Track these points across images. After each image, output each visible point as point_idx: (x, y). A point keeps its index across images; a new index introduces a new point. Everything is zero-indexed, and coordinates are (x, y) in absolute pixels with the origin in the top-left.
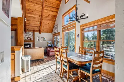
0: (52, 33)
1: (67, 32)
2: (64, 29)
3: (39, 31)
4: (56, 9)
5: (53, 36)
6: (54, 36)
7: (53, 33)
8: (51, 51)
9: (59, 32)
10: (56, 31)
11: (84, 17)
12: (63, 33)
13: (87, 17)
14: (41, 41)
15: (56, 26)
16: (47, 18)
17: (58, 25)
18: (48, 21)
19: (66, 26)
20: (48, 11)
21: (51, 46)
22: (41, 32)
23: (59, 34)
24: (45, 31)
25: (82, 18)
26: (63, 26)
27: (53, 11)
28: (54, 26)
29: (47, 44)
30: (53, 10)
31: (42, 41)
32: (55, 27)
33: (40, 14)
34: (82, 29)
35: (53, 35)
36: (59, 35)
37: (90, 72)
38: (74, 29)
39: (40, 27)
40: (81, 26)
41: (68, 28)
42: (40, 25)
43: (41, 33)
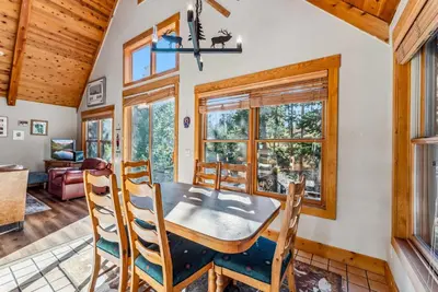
0: (77, 107)
1: (143, 106)
2: (130, 96)
3: (8, 90)
4: (95, 13)
5: (84, 120)
6: (90, 119)
7: (84, 107)
8: (70, 178)
9: (108, 104)
10: (95, 100)
11: (228, 45)
12: (126, 109)
13: (239, 50)
14: (15, 138)
15: (98, 82)
16: (51, 43)
17: (104, 78)
18: (60, 57)
19: (139, 84)
20: (56, 12)
21: (74, 160)
22: (16, 95)
23: (110, 112)
24: (38, 93)
25: (218, 46)
26: (125, 85)
27: (81, 20)
28: (87, 82)
29: (53, 151)
30: (84, 16)
31: (21, 138)
32: (93, 84)
33: (12, 14)
34: (200, 100)
35: (83, 113)
36: (111, 116)
37: (270, 277)
38: (172, 99)
39: (9, 74)
40: (198, 90)
41: (149, 93)
42: (12, 65)
43: (18, 101)
